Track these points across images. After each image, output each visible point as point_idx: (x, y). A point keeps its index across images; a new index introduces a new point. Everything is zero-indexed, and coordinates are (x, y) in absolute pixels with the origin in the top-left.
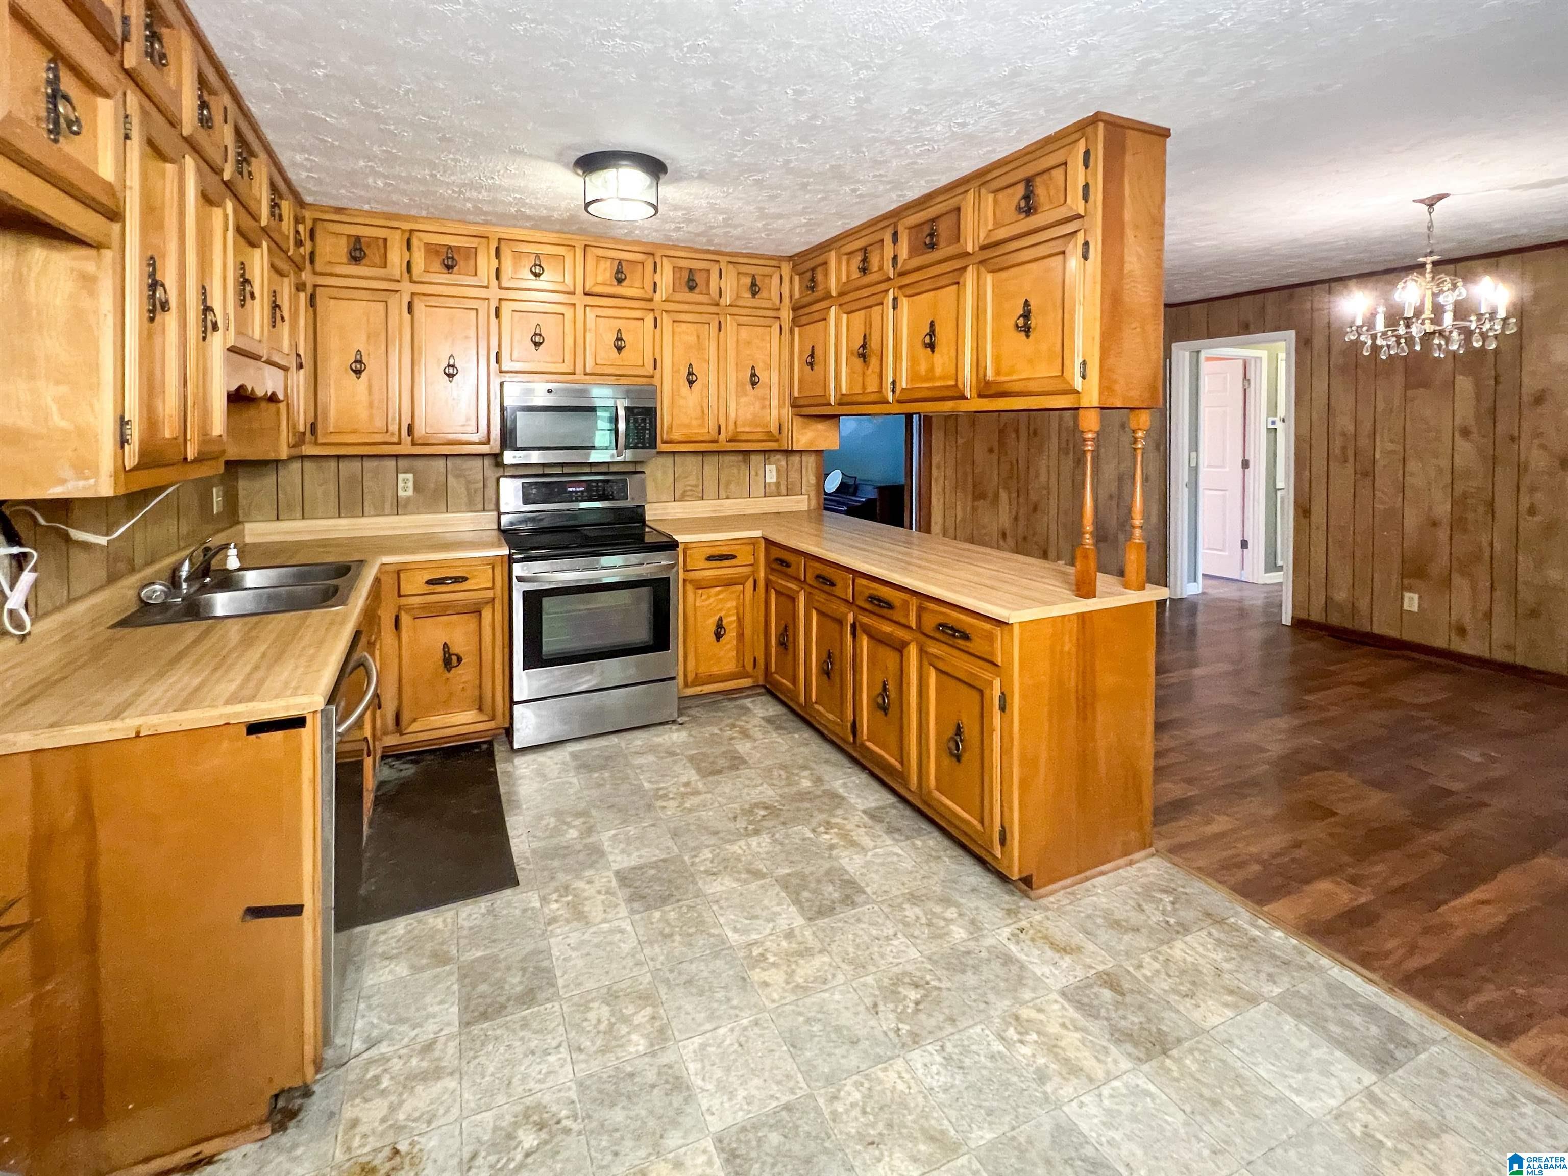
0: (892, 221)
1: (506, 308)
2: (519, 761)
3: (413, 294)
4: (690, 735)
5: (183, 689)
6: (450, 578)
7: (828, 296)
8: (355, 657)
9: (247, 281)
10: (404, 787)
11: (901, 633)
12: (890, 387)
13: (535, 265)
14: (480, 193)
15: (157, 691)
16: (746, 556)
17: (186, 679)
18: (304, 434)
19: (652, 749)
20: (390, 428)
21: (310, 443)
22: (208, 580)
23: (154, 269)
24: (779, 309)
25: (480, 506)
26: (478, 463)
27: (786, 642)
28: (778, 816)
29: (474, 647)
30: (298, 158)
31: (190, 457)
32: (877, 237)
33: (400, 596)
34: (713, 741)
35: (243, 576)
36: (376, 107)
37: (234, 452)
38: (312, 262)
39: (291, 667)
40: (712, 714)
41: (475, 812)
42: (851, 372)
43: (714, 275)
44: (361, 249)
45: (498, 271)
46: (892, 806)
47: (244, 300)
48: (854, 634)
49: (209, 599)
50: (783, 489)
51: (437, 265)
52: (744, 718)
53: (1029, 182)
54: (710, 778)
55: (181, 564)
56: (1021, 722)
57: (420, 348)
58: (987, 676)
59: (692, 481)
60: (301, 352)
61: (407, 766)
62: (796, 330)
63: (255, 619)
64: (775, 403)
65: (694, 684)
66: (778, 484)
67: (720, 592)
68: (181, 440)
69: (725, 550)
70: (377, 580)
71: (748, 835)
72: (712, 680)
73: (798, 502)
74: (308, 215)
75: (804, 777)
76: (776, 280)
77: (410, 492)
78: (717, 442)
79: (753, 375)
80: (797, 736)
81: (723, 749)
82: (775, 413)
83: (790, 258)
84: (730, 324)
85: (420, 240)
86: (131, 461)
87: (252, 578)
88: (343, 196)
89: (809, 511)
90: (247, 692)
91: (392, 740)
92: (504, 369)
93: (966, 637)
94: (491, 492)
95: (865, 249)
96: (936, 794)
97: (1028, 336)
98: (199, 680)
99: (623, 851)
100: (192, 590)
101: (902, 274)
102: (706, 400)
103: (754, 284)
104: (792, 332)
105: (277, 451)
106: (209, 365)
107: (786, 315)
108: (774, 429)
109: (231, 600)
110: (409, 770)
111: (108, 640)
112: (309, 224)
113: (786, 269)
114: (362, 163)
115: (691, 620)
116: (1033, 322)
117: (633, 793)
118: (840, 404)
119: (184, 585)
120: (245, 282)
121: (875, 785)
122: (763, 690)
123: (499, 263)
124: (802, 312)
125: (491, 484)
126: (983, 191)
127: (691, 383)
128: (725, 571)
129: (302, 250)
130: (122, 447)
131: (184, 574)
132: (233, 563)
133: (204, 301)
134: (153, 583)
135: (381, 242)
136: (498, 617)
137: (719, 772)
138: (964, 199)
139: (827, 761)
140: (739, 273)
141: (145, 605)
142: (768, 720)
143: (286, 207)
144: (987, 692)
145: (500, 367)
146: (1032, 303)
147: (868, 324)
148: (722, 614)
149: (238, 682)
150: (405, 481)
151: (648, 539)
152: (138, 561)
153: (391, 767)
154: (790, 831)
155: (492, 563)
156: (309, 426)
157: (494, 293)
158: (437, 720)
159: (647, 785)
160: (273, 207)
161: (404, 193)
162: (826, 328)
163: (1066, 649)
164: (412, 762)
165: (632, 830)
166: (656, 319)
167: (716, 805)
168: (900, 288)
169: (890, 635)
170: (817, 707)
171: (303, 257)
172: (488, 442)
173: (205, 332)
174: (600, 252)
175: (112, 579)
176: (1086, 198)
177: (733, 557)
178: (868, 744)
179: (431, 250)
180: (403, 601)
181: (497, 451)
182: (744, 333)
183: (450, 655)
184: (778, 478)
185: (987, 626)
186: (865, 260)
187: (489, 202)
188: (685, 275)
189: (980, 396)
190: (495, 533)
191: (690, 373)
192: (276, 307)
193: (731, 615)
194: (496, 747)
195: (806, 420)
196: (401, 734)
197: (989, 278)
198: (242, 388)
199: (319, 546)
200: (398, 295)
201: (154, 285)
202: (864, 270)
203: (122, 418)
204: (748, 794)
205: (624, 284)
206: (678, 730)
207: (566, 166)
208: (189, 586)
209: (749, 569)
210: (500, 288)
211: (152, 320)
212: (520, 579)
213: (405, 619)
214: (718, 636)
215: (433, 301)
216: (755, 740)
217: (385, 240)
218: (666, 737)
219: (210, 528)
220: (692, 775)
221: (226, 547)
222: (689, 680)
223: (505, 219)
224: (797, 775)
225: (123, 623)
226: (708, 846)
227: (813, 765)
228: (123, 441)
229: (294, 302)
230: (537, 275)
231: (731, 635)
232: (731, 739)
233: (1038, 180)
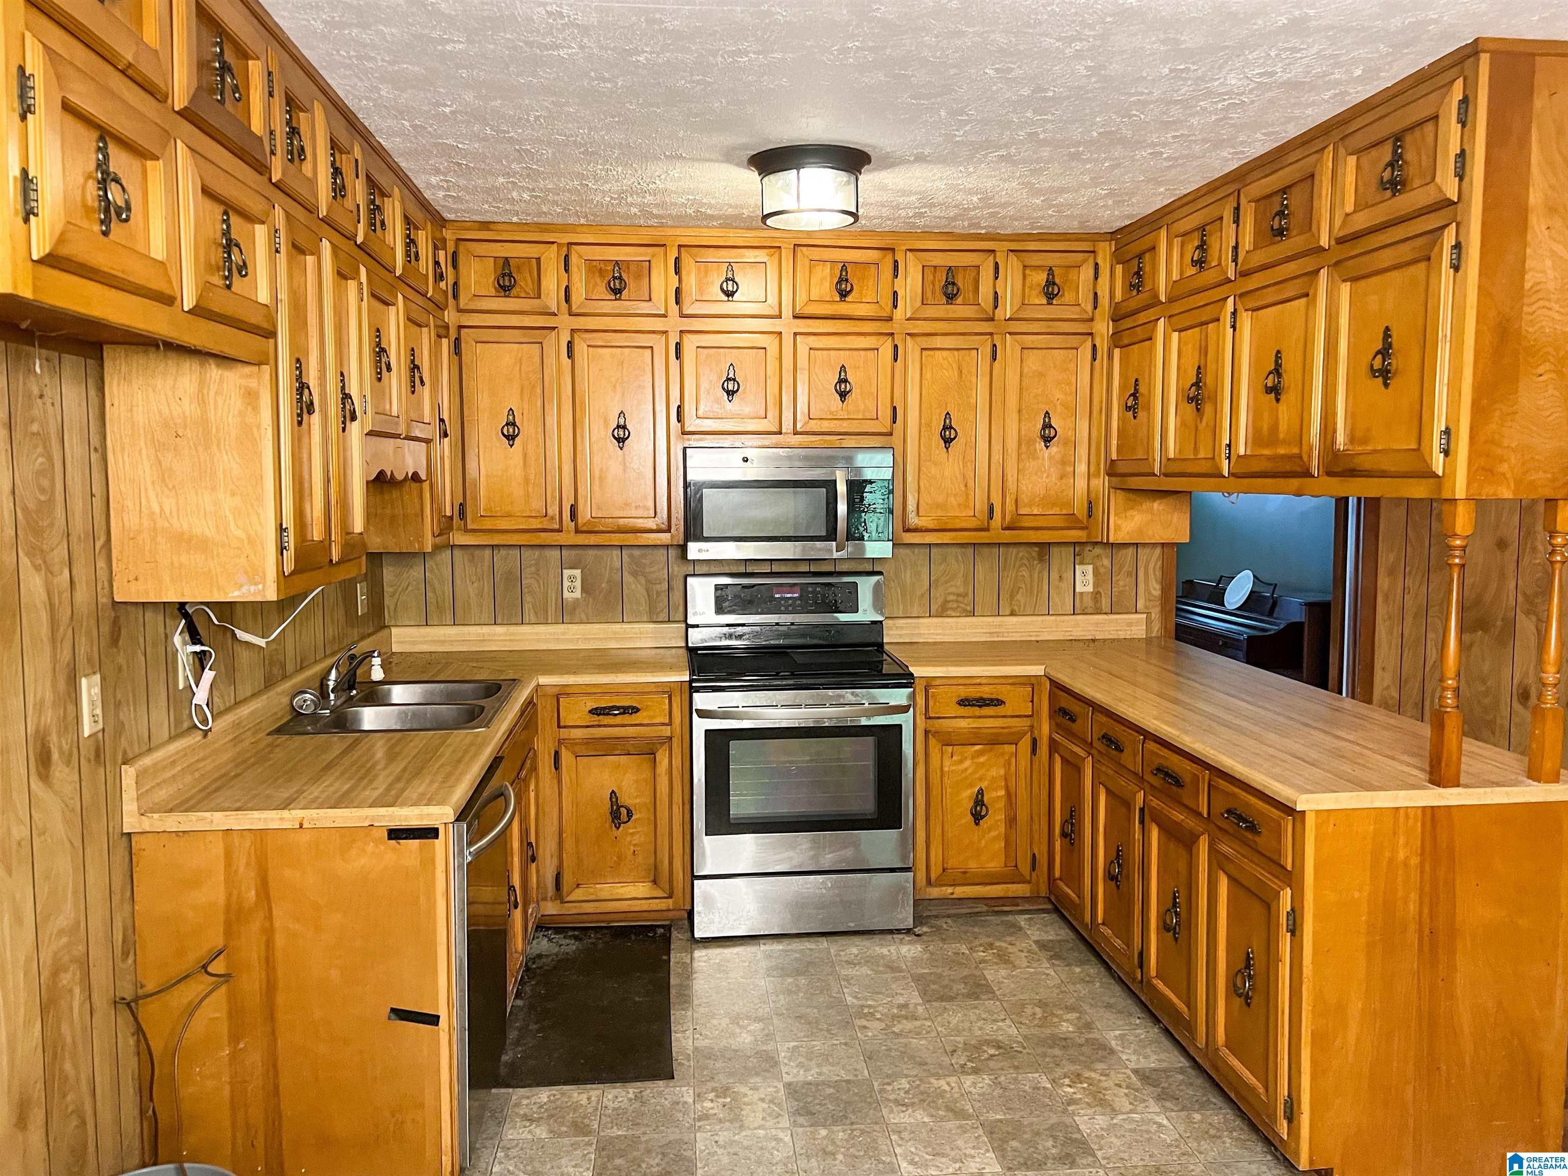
0: (1235, 186)
1: (690, 344)
2: (699, 954)
3: (573, 331)
4: (925, 950)
5: (335, 792)
6: (618, 708)
7: (1155, 302)
8: (494, 783)
9: (383, 350)
10: (563, 963)
11: (1190, 823)
12: (1224, 452)
13: (727, 280)
14: (644, 197)
15: (315, 791)
16: (1017, 701)
17: (337, 785)
18: (451, 518)
19: (869, 961)
20: (550, 512)
21: (459, 529)
22: (354, 692)
23: (301, 372)
24: (1092, 320)
25: (663, 616)
26: (661, 553)
27: (1072, 832)
28: (1013, 1058)
29: (647, 799)
30: (434, 180)
31: (335, 558)
32: (1213, 211)
33: (559, 727)
34: (956, 961)
35: (389, 690)
36: (508, 132)
37: (375, 543)
38: (456, 297)
39: (427, 781)
40: (963, 928)
41: (637, 999)
42: (1182, 425)
43: (987, 274)
44: (510, 275)
45: (678, 291)
46: (1182, 1071)
47: (380, 373)
48: (1142, 822)
49: (357, 712)
50: (1105, 603)
51: (601, 291)
52: (1009, 939)
53: (1398, 138)
54: (935, 1004)
55: (329, 672)
56: (1315, 953)
57: (583, 403)
58: (1274, 884)
59: (957, 585)
60: (446, 417)
61: (568, 941)
62: (1117, 352)
63: (399, 735)
64: (1082, 468)
65: (940, 883)
66: (1096, 595)
67: (981, 753)
68: (327, 543)
69: (986, 692)
70: (530, 703)
71: (963, 1073)
72: (966, 879)
73: (1130, 624)
74: (449, 235)
75: (1067, 1021)
76: (1087, 272)
77: (578, 594)
78: (987, 529)
79: (1047, 426)
80: (1078, 970)
81: (966, 972)
82: (1081, 484)
83: (1113, 235)
84: (1010, 347)
85: (580, 256)
86: (288, 568)
87: (399, 693)
88: (486, 211)
89: (1148, 640)
90: (389, 799)
91: (551, 908)
92: (688, 429)
93: (1253, 828)
94: (677, 596)
95: (1203, 228)
96: (1225, 1052)
97: (1386, 385)
98: (347, 786)
99: (800, 1065)
100: (339, 703)
101: (1244, 274)
102: (970, 466)
103: (1050, 283)
104: (1110, 356)
105: (421, 543)
106: (349, 458)
107: (1103, 328)
108: (1080, 509)
109: (377, 715)
110: (570, 946)
111: (268, 745)
112: (451, 246)
113: (1105, 252)
114: (501, 180)
115: (935, 792)
116: (1395, 363)
117: (830, 1007)
118: (1166, 475)
119: (332, 696)
120: (380, 351)
121: (1166, 1043)
122: (1049, 906)
123: (680, 281)
124: (1128, 323)
125: (678, 584)
126: (1342, 151)
127: (948, 441)
128: (989, 722)
129: (443, 285)
130: (282, 554)
131: (331, 684)
132: (377, 674)
133: (343, 388)
134: (306, 692)
135: (534, 261)
136: (676, 762)
137: (951, 999)
138: (1319, 160)
139: (1109, 1006)
140: (1025, 267)
141: (297, 715)
142: (1043, 946)
143: (423, 238)
144: (1274, 905)
145: (683, 427)
146: (1394, 333)
147: (1204, 351)
148: (984, 785)
149: (381, 791)
150: (572, 579)
151: (886, 669)
152: (290, 668)
153: (550, 940)
154: (1020, 1077)
155: (668, 691)
156: (456, 508)
157: (674, 324)
158: (606, 890)
159: (850, 999)
160: (408, 245)
161: (555, 203)
162: (1152, 350)
163: (1401, 855)
164: (576, 938)
165: (817, 1045)
166: (896, 347)
167: (934, 1034)
168: (1242, 295)
169: (1179, 824)
170: (1103, 929)
171: (445, 292)
172: (669, 530)
173: (344, 423)
174: (816, 253)
175: (269, 683)
176: (1460, 175)
177: (999, 702)
178: (1155, 981)
179: (594, 268)
180: (564, 733)
181: (681, 543)
182: (1033, 361)
183: (619, 807)
184: (1096, 585)
185: (1275, 813)
186: (1202, 247)
187: (657, 205)
188: (942, 277)
189: (1330, 474)
190: (683, 652)
191: (947, 427)
192: (415, 367)
193: (996, 790)
194: (674, 934)
195: (1131, 496)
196: (563, 902)
197: (1345, 288)
198: (381, 473)
199: (472, 660)
200: (554, 333)
201: (302, 387)
202: (1200, 263)
203: (281, 525)
204: (981, 1029)
205: (849, 299)
206: (910, 942)
207: (738, 165)
208: (336, 698)
209: (1026, 722)
210: (682, 316)
211: (300, 423)
212: (703, 714)
213: (566, 757)
214: (977, 817)
215: (598, 339)
216: (1015, 967)
217: (538, 260)
218: (893, 949)
219: (355, 633)
220: (915, 998)
221: (369, 655)
222: (933, 876)
223: (682, 221)
224: (1057, 1016)
225: (279, 731)
226: (907, 1076)
227: (1086, 1008)
228: (282, 549)
229: (435, 353)
230: (729, 294)
231: (996, 818)
232: (983, 961)
233: (1408, 138)
